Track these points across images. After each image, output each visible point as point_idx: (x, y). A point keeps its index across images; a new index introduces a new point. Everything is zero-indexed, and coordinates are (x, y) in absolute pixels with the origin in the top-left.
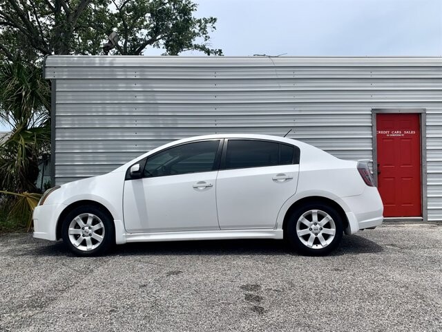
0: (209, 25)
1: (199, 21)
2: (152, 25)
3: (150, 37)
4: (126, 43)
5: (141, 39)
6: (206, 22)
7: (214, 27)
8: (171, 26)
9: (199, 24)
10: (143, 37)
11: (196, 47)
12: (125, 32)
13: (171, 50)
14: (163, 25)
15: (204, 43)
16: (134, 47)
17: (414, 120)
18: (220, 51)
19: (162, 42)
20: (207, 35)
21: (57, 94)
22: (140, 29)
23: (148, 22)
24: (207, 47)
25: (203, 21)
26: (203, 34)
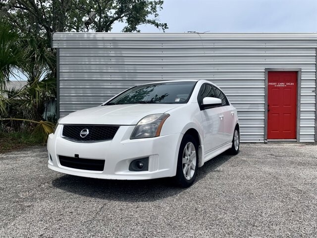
0: (158, 6)
1: (151, 3)
2: (118, 7)
3: (117, 15)
4: (100, 20)
5: (111, 17)
6: (156, 3)
7: (162, 8)
8: (131, 7)
9: (151, 5)
10: (112, 15)
11: (149, 22)
12: (100, 11)
13: (131, 24)
14: (126, 6)
15: (154, 18)
16: (106, 22)
17: (293, 76)
18: (166, 24)
19: (125, 18)
20: (156, 13)
21: (60, 58)
22: (110, 9)
23: (115, 4)
24: (156, 22)
25: (153, 3)
26: (154, 12)
